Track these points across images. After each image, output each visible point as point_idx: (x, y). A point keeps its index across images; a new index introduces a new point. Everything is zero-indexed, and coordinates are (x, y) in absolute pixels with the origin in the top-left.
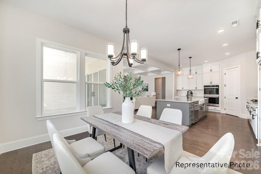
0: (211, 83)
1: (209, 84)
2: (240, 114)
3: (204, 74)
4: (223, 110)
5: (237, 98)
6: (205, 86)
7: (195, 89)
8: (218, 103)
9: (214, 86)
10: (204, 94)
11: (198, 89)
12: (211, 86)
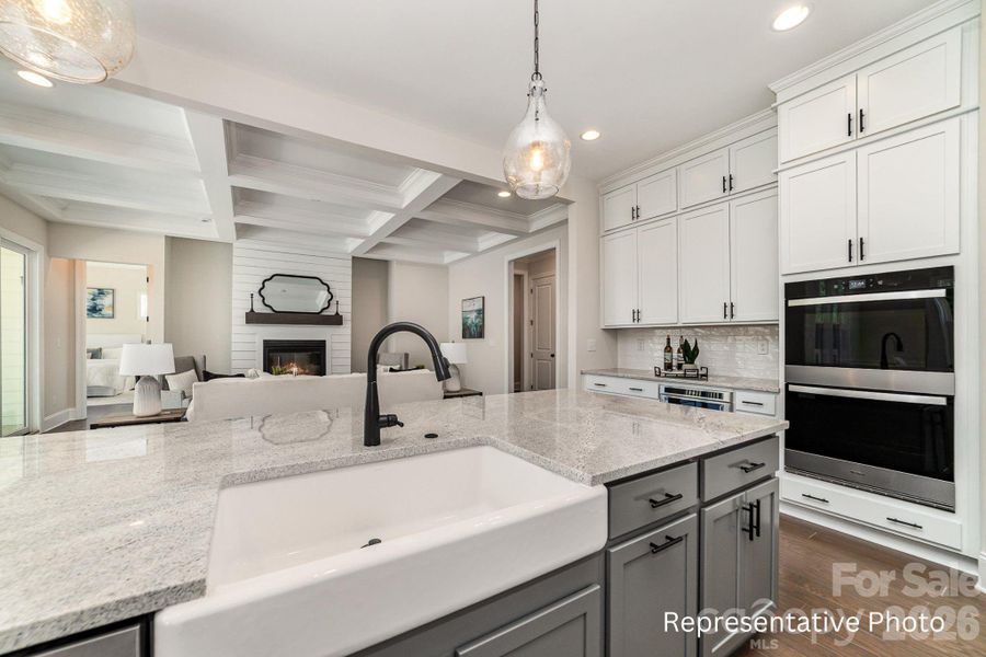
0: (857, 248)
1: (829, 262)
6: (793, 290)
7: (717, 317)
10: (786, 363)
11: (742, 316)
12: (854, 285)
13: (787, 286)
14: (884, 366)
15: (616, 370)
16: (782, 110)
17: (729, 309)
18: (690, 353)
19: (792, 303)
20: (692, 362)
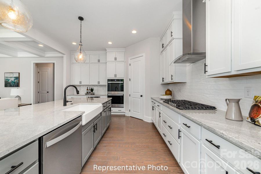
0: (115, 76)
1: (113, 77)
2: (145, 116)
3: (107, 63)
4: (127, 112)
5: (141, 96)
6: (109, 80)
7: (97, 84)
8: (123, 103)
9: (118, 80)
10: (108, 91)
11: (101, 84)
12: (116, 80)
13: (108, 79)
14: (116, 91)
15: (74, 94)
16: (107, 53)
17: (99, 82)
18: (92, 90)
19: (108, 82)
20: (92, 92)
